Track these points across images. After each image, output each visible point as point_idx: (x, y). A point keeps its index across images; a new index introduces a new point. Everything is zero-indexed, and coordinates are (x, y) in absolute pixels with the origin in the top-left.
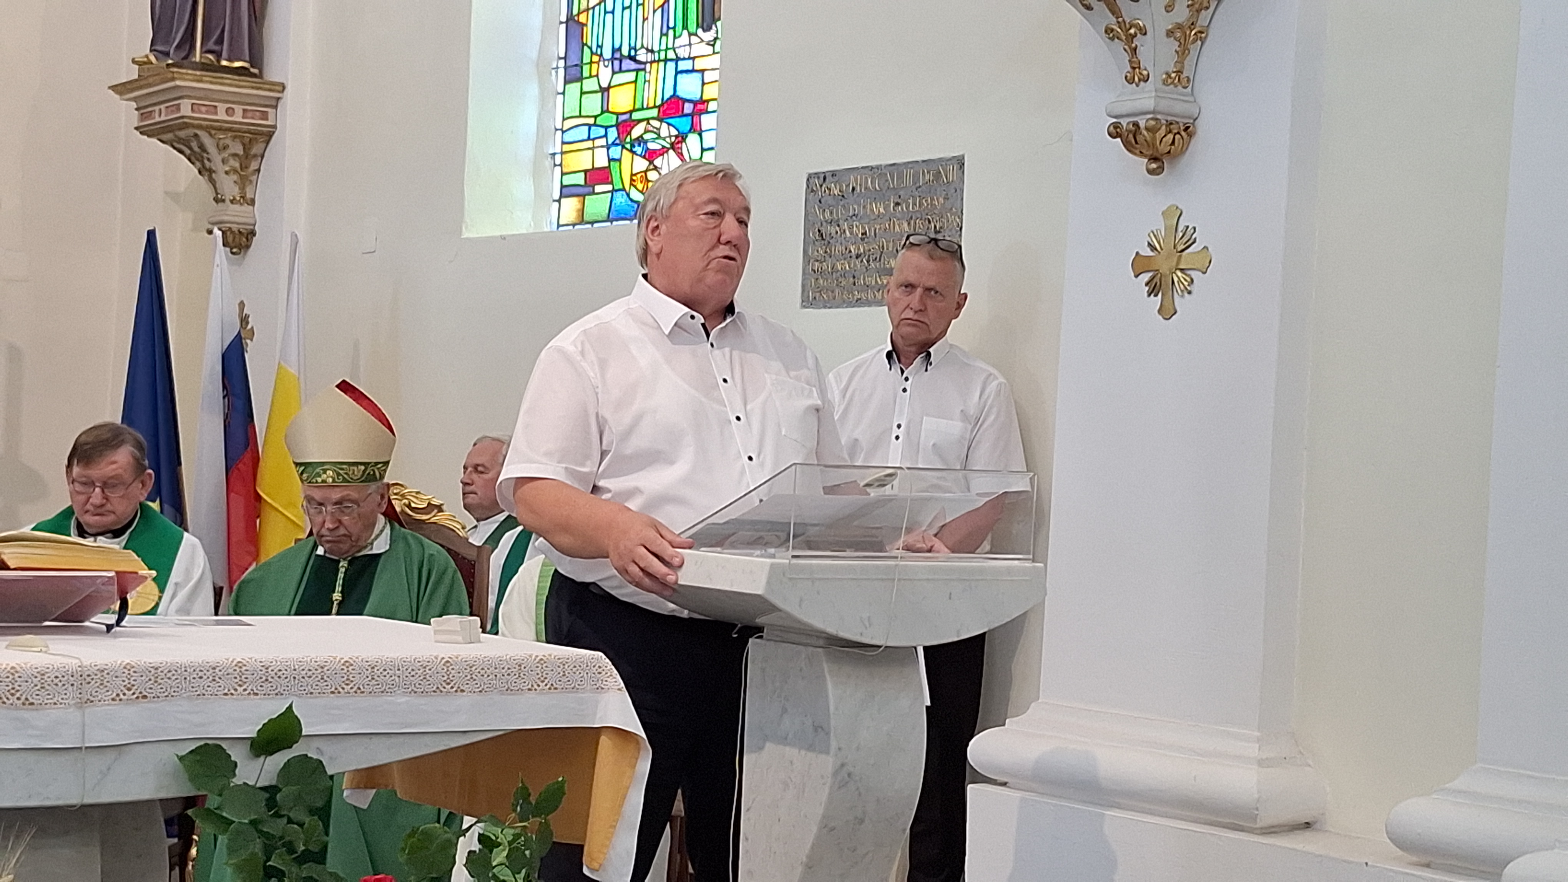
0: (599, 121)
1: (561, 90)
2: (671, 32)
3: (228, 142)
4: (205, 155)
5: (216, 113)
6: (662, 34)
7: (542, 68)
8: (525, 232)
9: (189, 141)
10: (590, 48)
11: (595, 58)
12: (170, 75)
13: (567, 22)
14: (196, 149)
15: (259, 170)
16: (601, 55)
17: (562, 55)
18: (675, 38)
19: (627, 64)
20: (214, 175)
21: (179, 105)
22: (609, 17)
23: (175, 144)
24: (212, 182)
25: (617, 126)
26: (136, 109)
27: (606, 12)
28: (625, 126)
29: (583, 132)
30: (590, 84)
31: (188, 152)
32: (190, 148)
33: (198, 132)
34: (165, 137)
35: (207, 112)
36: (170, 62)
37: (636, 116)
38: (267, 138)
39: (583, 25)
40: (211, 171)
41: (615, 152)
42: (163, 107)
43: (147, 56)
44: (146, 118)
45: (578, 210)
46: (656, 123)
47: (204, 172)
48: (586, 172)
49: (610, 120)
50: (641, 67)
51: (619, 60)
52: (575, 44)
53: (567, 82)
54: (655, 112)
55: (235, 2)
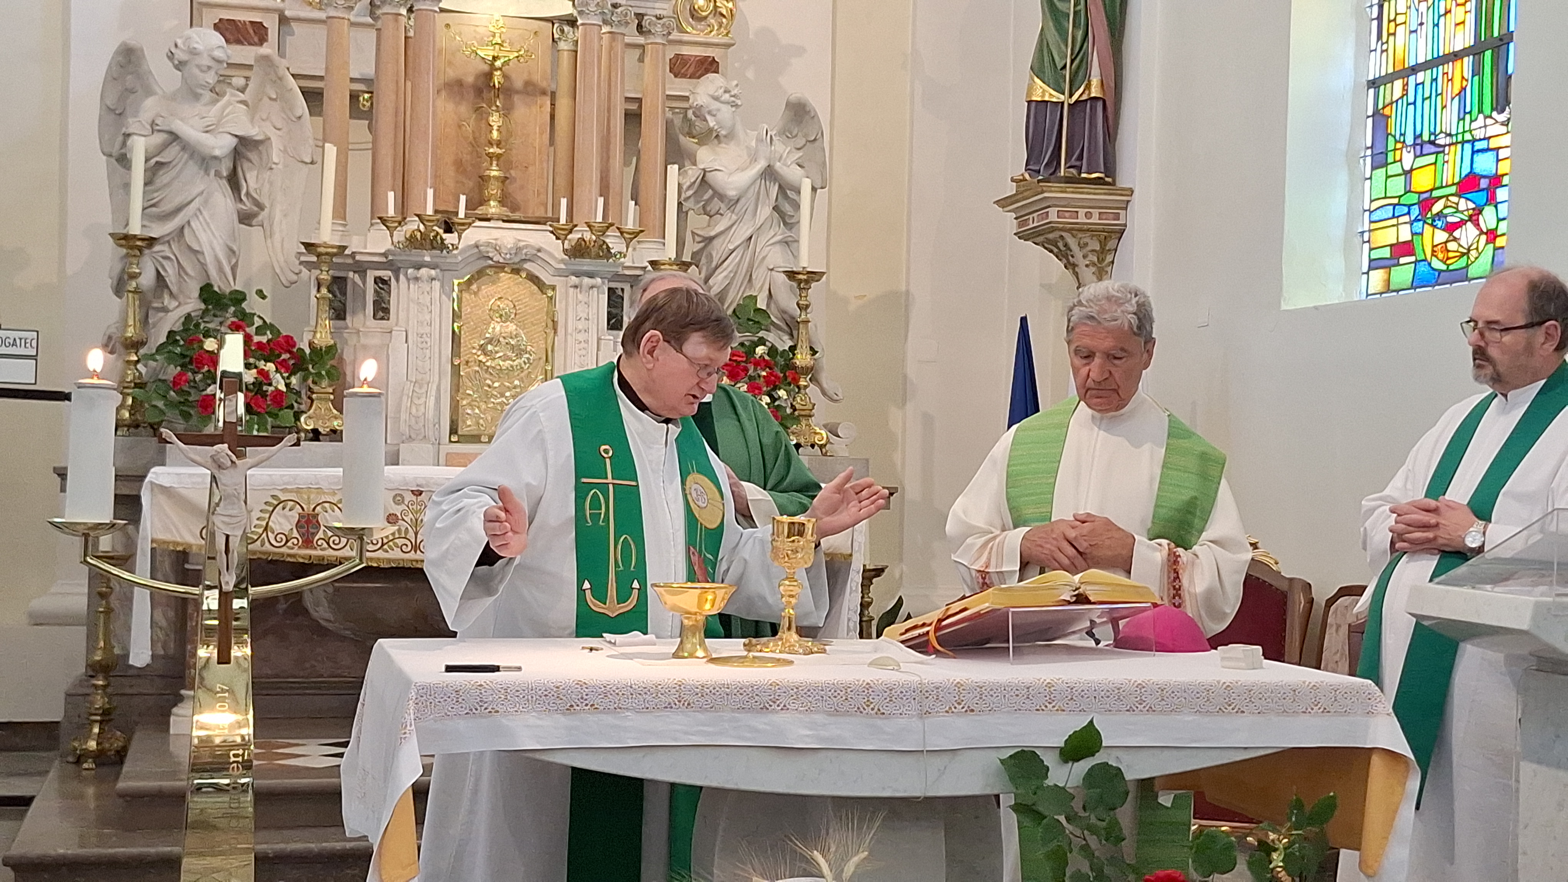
0: (1403, 200)
1: (1368, 176)
2: (1468, 117)
3: (1087, 240)
4: (1069, 252)
5: (1077, 218)
6: (1459, 120)
7: (1350, 157)
8: (1337, 302)
9: (1057, 242)
10: (1394, 137)
11: (1399, 146)
12: (1040, 190)
13: (1373, 116)
14: (1063, 248)
15: (1113, 262)
16: (1404, 142)
17: (1369, 144)
18: (1471, 121)
19: (1428, 148)
20: (1076, 269)
21: (1048, 212)
22: (1411, 107)
23: (1046, 245)
24: (1076, 274)
25: (1419, 203)
26: (1016, 218)
27: (1408, 104)
28: (1426, 204)
29: (1388, 211)
30: (1394, 169)
31: (1055, 250)
32: (1058, 248)
33: (1064, 234)
34: (1040, 239)
35: (1070, 218)
36: (1040, 178)
37: (1435, 194)
38: (1119, 235)
39: (1388, 117)
40: (1074, 266)
41: (1417, 226)
42: (1035, 215)
43: (1022, 175)
44: (1023, 226)
45: (1384, 281)
46: (1454, 199)
47: (1068, 266)
48: (1391, 246)
49: (1413, 198)
50: (1440, 150)
51: (1420, 146)
52: (1380, 134)
53: (1373, 168)
54: (1453, 189)
55: (1093, 125)
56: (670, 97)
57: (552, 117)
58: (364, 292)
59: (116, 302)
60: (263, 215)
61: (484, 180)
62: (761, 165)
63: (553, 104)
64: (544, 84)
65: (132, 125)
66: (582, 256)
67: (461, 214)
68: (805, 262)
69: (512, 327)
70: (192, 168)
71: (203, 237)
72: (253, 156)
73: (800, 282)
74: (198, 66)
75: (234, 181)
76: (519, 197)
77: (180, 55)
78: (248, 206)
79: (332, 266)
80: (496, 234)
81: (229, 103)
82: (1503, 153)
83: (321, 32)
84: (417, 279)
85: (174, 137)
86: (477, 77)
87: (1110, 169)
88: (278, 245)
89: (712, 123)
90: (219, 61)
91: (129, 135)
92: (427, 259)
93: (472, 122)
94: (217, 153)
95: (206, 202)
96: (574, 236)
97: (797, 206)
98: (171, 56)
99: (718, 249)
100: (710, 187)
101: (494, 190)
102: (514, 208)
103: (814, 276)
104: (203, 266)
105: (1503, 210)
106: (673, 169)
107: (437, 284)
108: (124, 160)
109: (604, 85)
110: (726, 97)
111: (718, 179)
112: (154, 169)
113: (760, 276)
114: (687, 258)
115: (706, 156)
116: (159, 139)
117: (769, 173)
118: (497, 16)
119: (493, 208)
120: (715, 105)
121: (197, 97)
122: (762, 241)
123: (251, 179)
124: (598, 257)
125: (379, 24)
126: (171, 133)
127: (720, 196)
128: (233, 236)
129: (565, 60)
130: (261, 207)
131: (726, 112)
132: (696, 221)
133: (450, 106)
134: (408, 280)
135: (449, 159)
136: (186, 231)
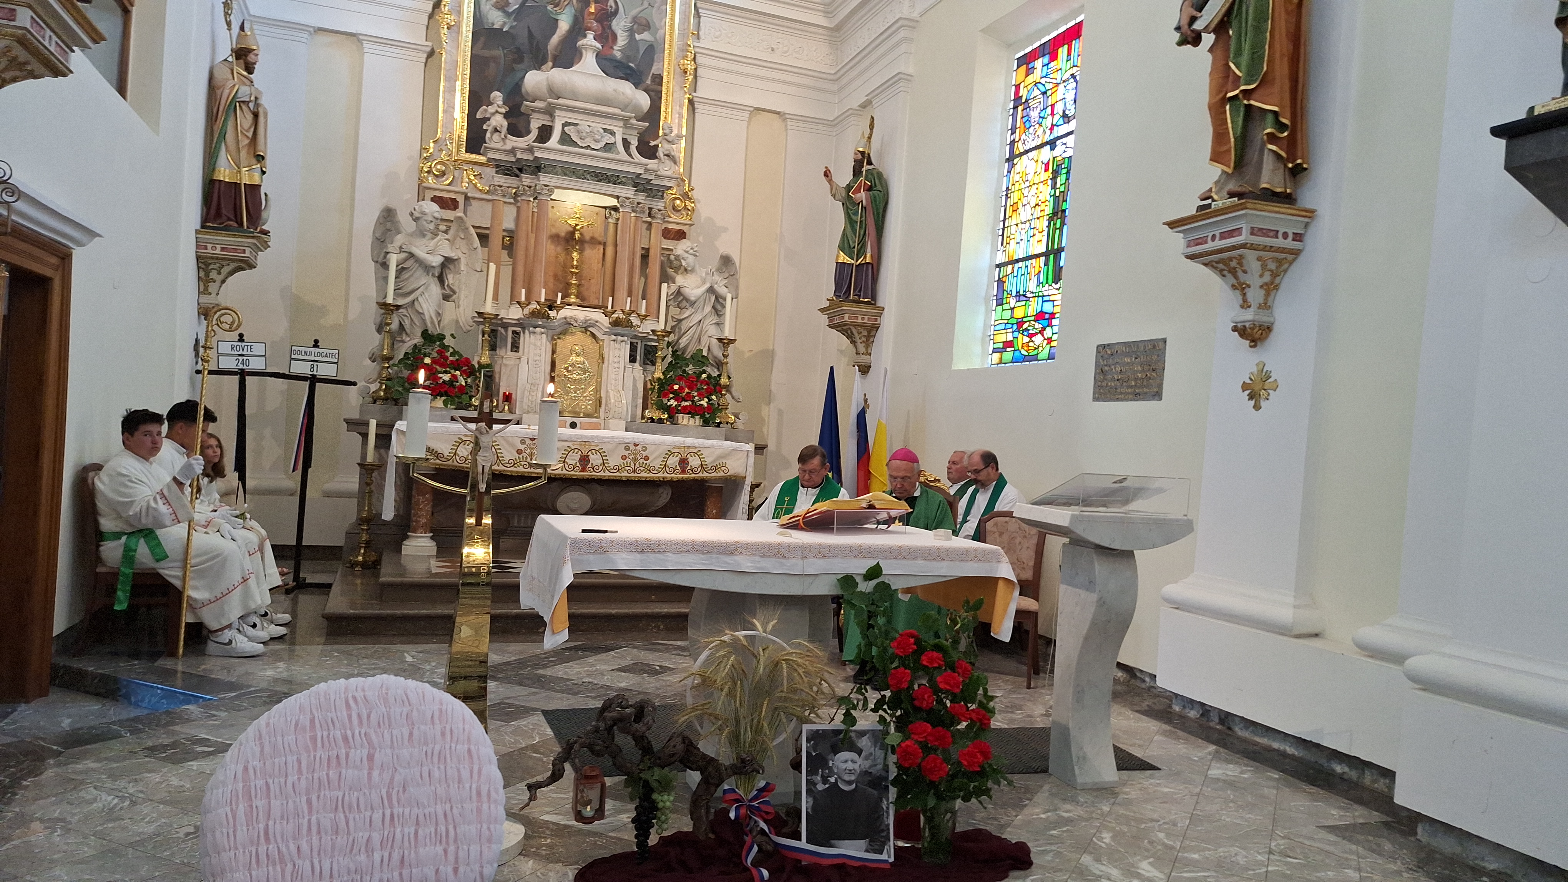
0: (1010, 322)
1: (994, 309)
3: (862, 330)
5: (857, 320)
6: (1037, 286)
7: (987, 300)
9: (847, 331)
10: (1007, 292)
11: (1009, 296)
13: (998, 281)
14: (850, 334)
15: (873, 341)
16: (1011, 294)
17: (995, 294)
18: (1042, 287)
19: (1022, 298)
20: (856, 343)
21: (843, 316)
22: (1015, 279)
24: (855, 346)
25: (1017, 323)
26: (828, 318)
27: (1014, 277)
28: (1020, 323)
29: (1003, 326)
30: (1006, 307)
31: (846, 335)
32: (848, 333)
33: (851, 327)
34: (839, 329)
36: (841, 299)
37: (1025, 319)
38: (877, 329)
39: (1005, 282)
41: (1016, 334)
42: (838, 317)
43: (832, 297)
44: (832, 322)
45: (999, 358)
46: (1033, 323)
47: (852, 342)
48: (1003, 342)
49: (1014, 321)
50: (1028, 299)
51: (1019, 296)
52: (1001, 291)
53: (997, 305)
54: (1033, 318)
55: (867, 275)
56: (663, 249)
57: (604, 254)
58: (506, 338)
59: (377, 337)
60: (455, 297)
61: (569, 285)
62: (708, 285)
63: (604, 249)
64: (600, 239)
65: (390, 248)
66: (618, 326)
67: (559, 302)
68: (727, 334)
69: (581, 359)
70: (420, 272)
71: (424, 306)
72: (451, 267)
73: (724, 343)
74: (426, 221)
75: (441, 279)
76: (586, 294)
77: (416, 214)
78: (448, 292)
79: (491, 324)
80: (576, 312)
81: (440, 240)
82: (1056, 303)
83: (489, 206)
84: (534, 333)
85: (411, 255)
86: (567, 233)
87: (874, 297)
88: (462, 312)
89: (684, 263)
90: (437, 219)
91: (388, 253)
92: (540, 323)
93: (563, 255)
94: (434, 264)
95: (426, 288)
96: (615, 316)
97: (724, 307)
98: (412, 214)
99: (685, 325)
100: (682, 295)
101: (573, 290)
102: (583, 300)
103: (732, 341)
104: (424, 320)
105: (1056, 329)
106: (665, 285)
107: (544, 336)
108: (385, 265)
109: (632, 241)
110: (691, 251)
111: (687, 291)
112: (400, 271)
113: (705, 340)
114: (668, 329)
115: (680, 280)
116: (403, 256)
117: (711, 290)
118: (578, 204)
119: (573, 299)
120: (686, 255)
121: (424, 236)
122: (706, 323)
123: (450, 278)
124: (626, 327)
125: (519, 204)
126: (410, 253)
127: (686, 299)
128: (439, 306)
129: (611, 228)
130: (454, 292)
131: (691, 259)
132: (674, 311)
133: (553, 247)
134: (530, 333)
135: (551, 274)
136: (416, 303)
